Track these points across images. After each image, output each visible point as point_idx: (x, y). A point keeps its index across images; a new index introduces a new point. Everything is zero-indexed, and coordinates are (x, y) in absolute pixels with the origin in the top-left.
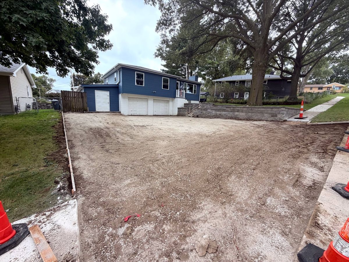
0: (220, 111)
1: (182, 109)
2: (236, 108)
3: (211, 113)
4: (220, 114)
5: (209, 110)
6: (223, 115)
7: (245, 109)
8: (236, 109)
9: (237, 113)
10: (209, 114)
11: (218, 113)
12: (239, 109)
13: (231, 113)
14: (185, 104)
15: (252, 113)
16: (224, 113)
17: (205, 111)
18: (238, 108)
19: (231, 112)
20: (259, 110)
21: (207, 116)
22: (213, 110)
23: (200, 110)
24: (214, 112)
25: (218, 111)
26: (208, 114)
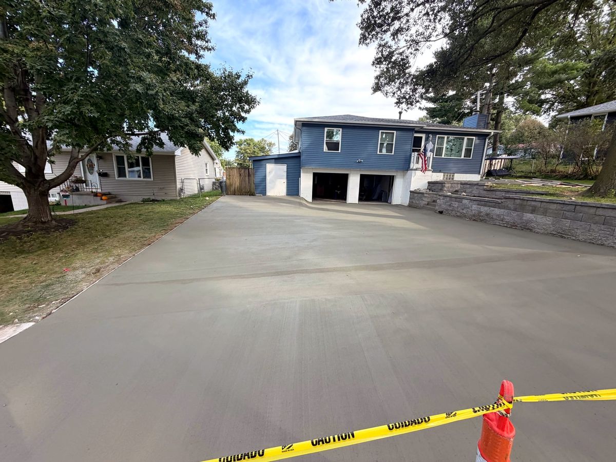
0: (489, 206)
1: (416, 195)
2: (529, 203)
3: (468, 208)
4: (487, 215)
5: (466, 201)
6: (494, 217)
7: (554, 207)
8: (530, 205)
9: (528, 216)
10: (464, 212)
11: (484, 209)
12: (539, 204)
13: (515, 214)
14: (429, 183)
15: (574, 219)
16: (497, 211)
17: (457, 203)
18: (533, 203)
19: (515, 210)
20: (597, 213)
21: (458, 214)
22: (475, 202)
23: (448, 199)
24: (475, 207)
25: (485, 206)
26: (461, 211)
